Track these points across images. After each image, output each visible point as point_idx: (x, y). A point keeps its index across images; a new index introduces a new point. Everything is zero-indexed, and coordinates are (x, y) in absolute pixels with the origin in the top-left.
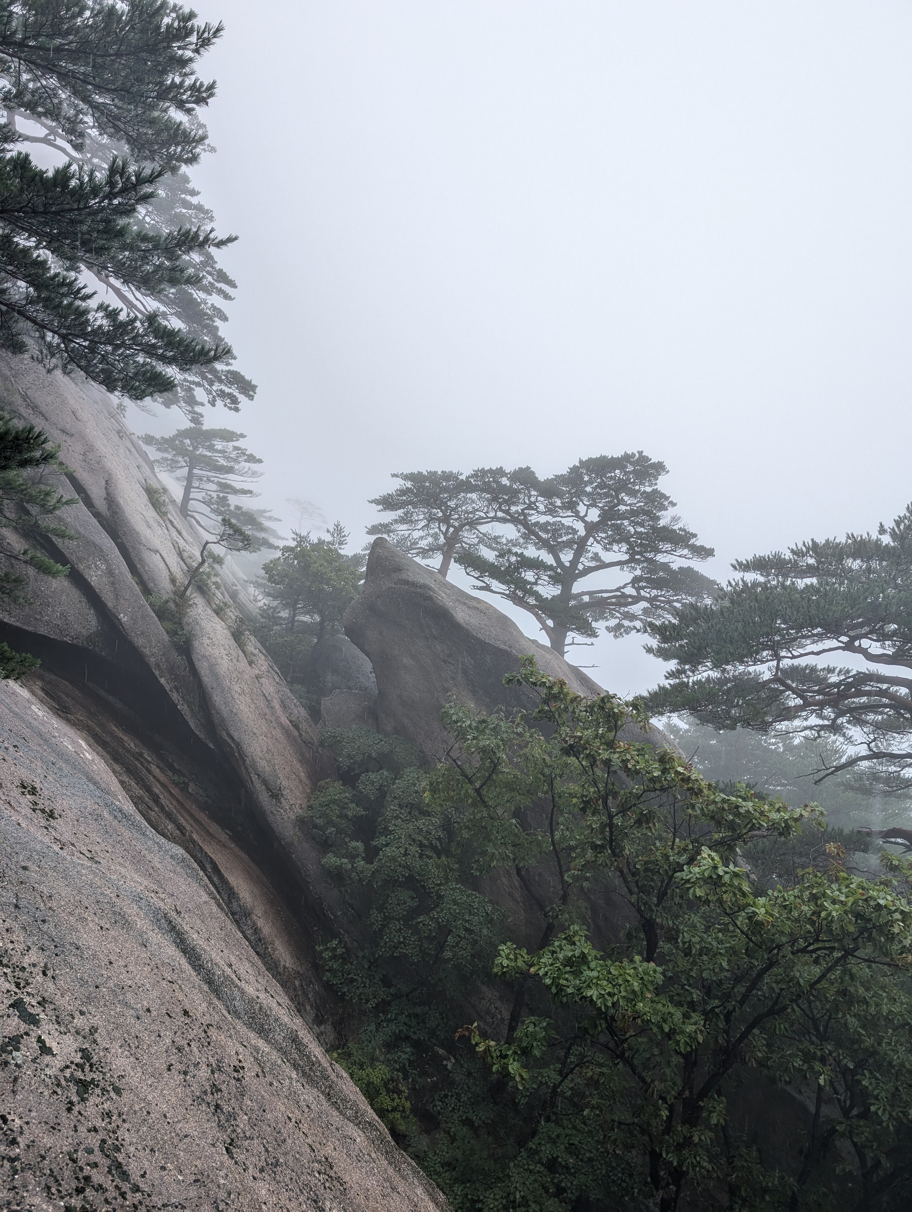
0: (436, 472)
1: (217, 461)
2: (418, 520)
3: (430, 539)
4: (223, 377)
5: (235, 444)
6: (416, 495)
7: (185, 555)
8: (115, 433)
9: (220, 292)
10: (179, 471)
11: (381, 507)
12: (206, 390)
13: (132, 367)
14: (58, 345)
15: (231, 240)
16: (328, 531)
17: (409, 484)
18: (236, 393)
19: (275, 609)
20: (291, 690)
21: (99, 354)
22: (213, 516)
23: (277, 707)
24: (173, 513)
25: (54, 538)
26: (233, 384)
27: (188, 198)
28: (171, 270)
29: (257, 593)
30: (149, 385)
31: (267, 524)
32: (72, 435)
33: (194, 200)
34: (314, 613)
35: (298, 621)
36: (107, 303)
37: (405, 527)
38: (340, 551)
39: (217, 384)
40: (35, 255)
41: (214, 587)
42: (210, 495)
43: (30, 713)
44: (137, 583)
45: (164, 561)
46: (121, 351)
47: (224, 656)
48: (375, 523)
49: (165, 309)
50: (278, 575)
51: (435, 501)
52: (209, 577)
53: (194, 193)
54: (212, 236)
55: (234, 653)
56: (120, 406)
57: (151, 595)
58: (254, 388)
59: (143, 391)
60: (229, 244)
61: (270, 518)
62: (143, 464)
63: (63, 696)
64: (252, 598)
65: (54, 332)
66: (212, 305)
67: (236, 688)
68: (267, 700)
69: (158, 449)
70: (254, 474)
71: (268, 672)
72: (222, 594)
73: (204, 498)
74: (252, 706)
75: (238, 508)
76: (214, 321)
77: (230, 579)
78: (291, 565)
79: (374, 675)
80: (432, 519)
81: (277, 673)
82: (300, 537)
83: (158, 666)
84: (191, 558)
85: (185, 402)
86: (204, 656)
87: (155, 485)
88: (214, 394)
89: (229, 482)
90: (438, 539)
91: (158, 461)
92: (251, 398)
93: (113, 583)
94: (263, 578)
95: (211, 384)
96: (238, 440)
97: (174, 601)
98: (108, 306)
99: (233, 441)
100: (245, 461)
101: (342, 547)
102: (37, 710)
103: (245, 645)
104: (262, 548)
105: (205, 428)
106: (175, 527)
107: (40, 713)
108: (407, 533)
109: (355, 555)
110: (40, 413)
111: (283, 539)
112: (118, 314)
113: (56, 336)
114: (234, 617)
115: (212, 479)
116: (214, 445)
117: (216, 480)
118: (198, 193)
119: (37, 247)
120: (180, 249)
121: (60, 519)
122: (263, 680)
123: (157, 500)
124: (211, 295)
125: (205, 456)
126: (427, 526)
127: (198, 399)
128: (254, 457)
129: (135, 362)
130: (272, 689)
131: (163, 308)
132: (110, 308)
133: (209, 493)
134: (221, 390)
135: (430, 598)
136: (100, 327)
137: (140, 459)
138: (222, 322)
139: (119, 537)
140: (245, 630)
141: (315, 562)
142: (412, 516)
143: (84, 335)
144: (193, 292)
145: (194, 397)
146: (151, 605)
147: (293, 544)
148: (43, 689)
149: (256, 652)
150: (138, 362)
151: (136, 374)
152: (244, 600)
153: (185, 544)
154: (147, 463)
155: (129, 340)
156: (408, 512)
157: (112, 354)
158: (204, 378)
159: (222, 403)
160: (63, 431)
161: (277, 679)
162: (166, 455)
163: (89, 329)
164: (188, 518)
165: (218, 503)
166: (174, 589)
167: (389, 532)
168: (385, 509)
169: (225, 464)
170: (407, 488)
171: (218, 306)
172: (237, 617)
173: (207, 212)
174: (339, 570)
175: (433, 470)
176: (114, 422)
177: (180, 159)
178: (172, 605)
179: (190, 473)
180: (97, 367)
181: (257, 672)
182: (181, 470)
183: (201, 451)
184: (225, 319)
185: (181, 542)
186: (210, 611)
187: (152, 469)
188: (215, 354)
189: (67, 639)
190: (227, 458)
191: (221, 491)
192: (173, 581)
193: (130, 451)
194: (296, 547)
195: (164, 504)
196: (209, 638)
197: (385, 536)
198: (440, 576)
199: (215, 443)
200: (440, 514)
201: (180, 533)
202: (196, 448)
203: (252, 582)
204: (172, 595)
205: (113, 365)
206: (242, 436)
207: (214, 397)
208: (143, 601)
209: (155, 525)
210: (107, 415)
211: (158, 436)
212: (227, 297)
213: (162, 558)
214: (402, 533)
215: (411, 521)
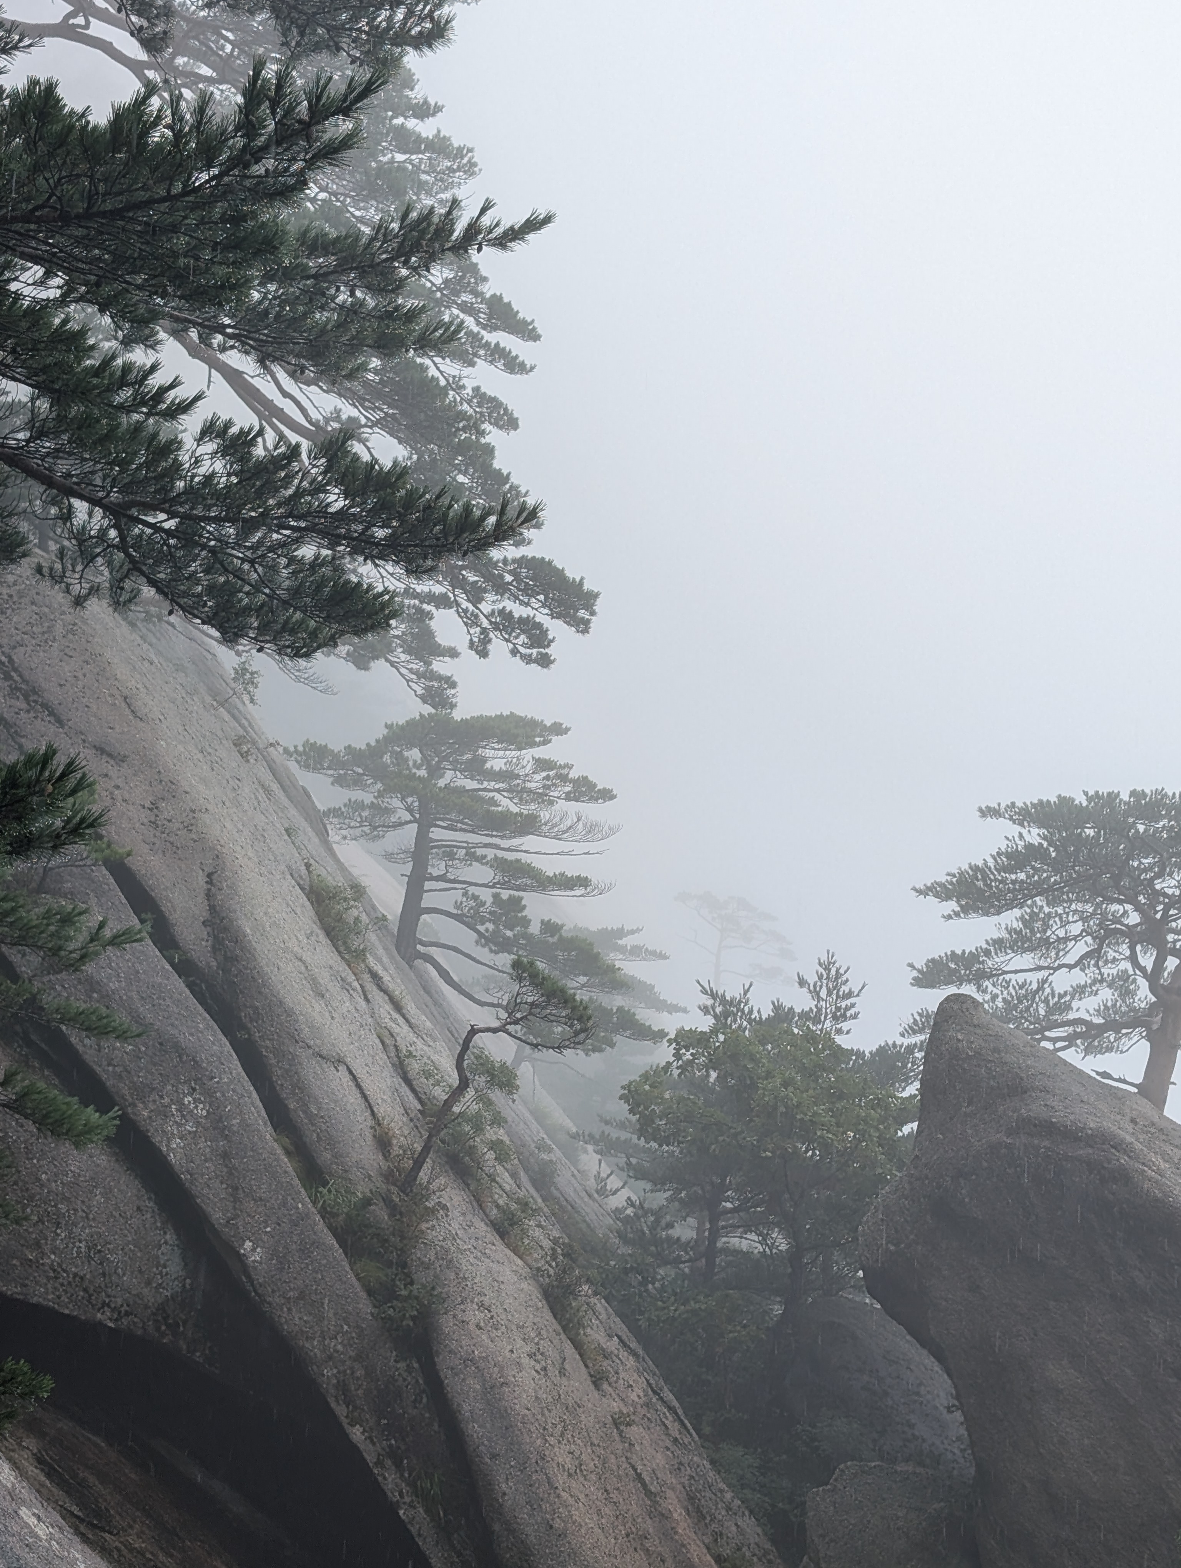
0: (1113, 797)
1: (493, 802)
2: (1066, 939)
3: (1106, 995)
4: (508, 578)
5: (540, 752)
6: (1057, 866)
7: (414, 1067)
8: (229, 744)
9: (497, 354)
10: (391, 834)
11: (952, 905)
12: (463, 614)
13: (285, 572)
14: (103, 533)
15: (533, 225)
16: (802, 982)
17: (1034, 835)
18: (542, 617)
19: (658, 1214)
20: (713, 1462)
21: (204, 547)
22: (483, 954)
23: (678, 1513)
24: (381, 951)
25: (75, 1037)
26: (534, 594)
27: (412, 124)
28: (381, 318)
29: (605, 1170)
30: (327, 618)
31: (630, 968)
32: (123, 759)
33: (425, 128)
34: (771, 1225)
35: (726, 1251)
36: (224, 417)
37: (1026, 960)
38: (839, 1040)
39: (490, 597)
40: (57, 321)
41: (491, 1155)
42: (475, 898)
43: (16, 1528)
44: (288, 1153)
45: (358, 1086)
46: (259, 534)
47: (525, 1360)
48: (939, 951)
49: (354, 413)
50: (664, 1115)
51: (1116, 879)
52: (479, 1129)
53: (424, 111)
54: (486, 221)
55: (551, 1352)
56: (243, 672)
57: (325, 1184)
58: (588, 600)
59: (314, 635)
60: (530, 237)
61: (636, 952)
62: (302, 823)
63: (92, 1480)
64: (592, 1184)
65: (94, 502)
66: (476, 389)
67: (561, 1455)
68: (649, 1493)
69: (339, 781)
70: (592, 830)
71: (647, 1405)
72: (514, 1175)
73: (458, 905)
74: (607, 1510)
75: (550, 927)
76: (482, 433)
77: (533, 1132)
78: (700, 1086)
79: (958, 1416)
80: (1111, 933)
81: (671, 1408)
82: (723, 1001)
83: (343, 1388)
84: (428, 1075)
85: (408, 651)
86: (469, 1360)
87: (334, 879)
88: (485, 623)
89: (525, 858)
90: (1133, 993)
91: (335, 812)
92: (583, 627)
93: (225, 1155)
94: (622, 1126)
95: (476, 597)
96: (546, 742)
97: (388, 1201)
98: (228, 424)
99: (533, 745)
100: (568, 797)
101: (845, 1026)
102: (33, 1521)
103: (580, 1324)
104: (617, 1038)
105: (458, 715)
106: (385, 992)
107: (42, 1531)
108: (1034, 978)
109: (882, 1051)
110: (45, 706)
111: (674, 1009)
112: (252, 442)
113: (98, 512)
114: (547, 1244)
115: (480, 852)
116: (484, 760)
117: (490, 853)
118: (438, 109)
119: (62, 301)
120: (406, 263)
121: (92, 985)
122: (634, 1432)
123: (339, 919)
124: (472, 364)
125: (462, 791)
126: (1095, 955)
127: (443, 639)
128: (592, 786)
129: (292, 560)
130: (660, 1459)
131: (349, 411)
132: (234, 430)
133: (472, 890)
134: (502, 612)
135: (1123, 1176)
136: (209, 479)
137: (293, 812)
138: (502, 433)
139: (242, 1027)
140: (578, 1282)
141: (769, 1075)
142: (1046, 926)
143: (167, 505)
144: (427, 362)
145: (430, 634)
146: (324, 1213)
147: (705, 1024)
148: (40, 1461)
149: (613, 1345)
150: (301, 561)
151: (296, 592)
152: (570, 1192)
153: (412, 1037)
154: (308, 818)
155: (279, 505)
156: (1033, 915)
157: (238, 545)
158: (458, 583)
159: (506, 647)
160: (101, 750)
161: (674, 1428)
162: (357, 795)
163: (180, 484)
164: (418, 962)
165: (495, 918)
166: (384, 1165)
167: (980, 978)
168: (965, 910)
169: (515, 809)
170: (1029, 846)
171: (491, 393)
172: (555, 1241)
173: (460, 153)
174: (841, 1096)
175: (1104, 790)
176: (227, 717)
177: (403, 38)
178: (380, 1213)
179: (422, 837)
180: (198, 582)
181: (616, 1406)
182: (399, 831)
183: (447, 777)
184: (509, 423)
185: (403, 1031)
186: (482, 1228)
187: (323, 834)
188: (499, 524)
189: (103, 1317)
190: (519, 793)
191: (504, 885)
192: (383, 1142)
193: (267, 791)
194: (714, 1031)
195: (356, 928)
196: (481, 1305)
197: (968, 989)
198: (1145, 1107)
199: (488, 753)
200: (1134, 918)
201: (398, 1007)
202: (435, 771)
203: (591, 1139)
204: (380, 1184)
205: (238, 574)
206: (558, 729)
207: (484, 631)
208: (304, 1203)
209: (334, 989)
210: (209, 699)
211: (337, 745)
212: (514, 365)
213: (354, 1078)
214: (1020, 978)
215: (1046, 943)
